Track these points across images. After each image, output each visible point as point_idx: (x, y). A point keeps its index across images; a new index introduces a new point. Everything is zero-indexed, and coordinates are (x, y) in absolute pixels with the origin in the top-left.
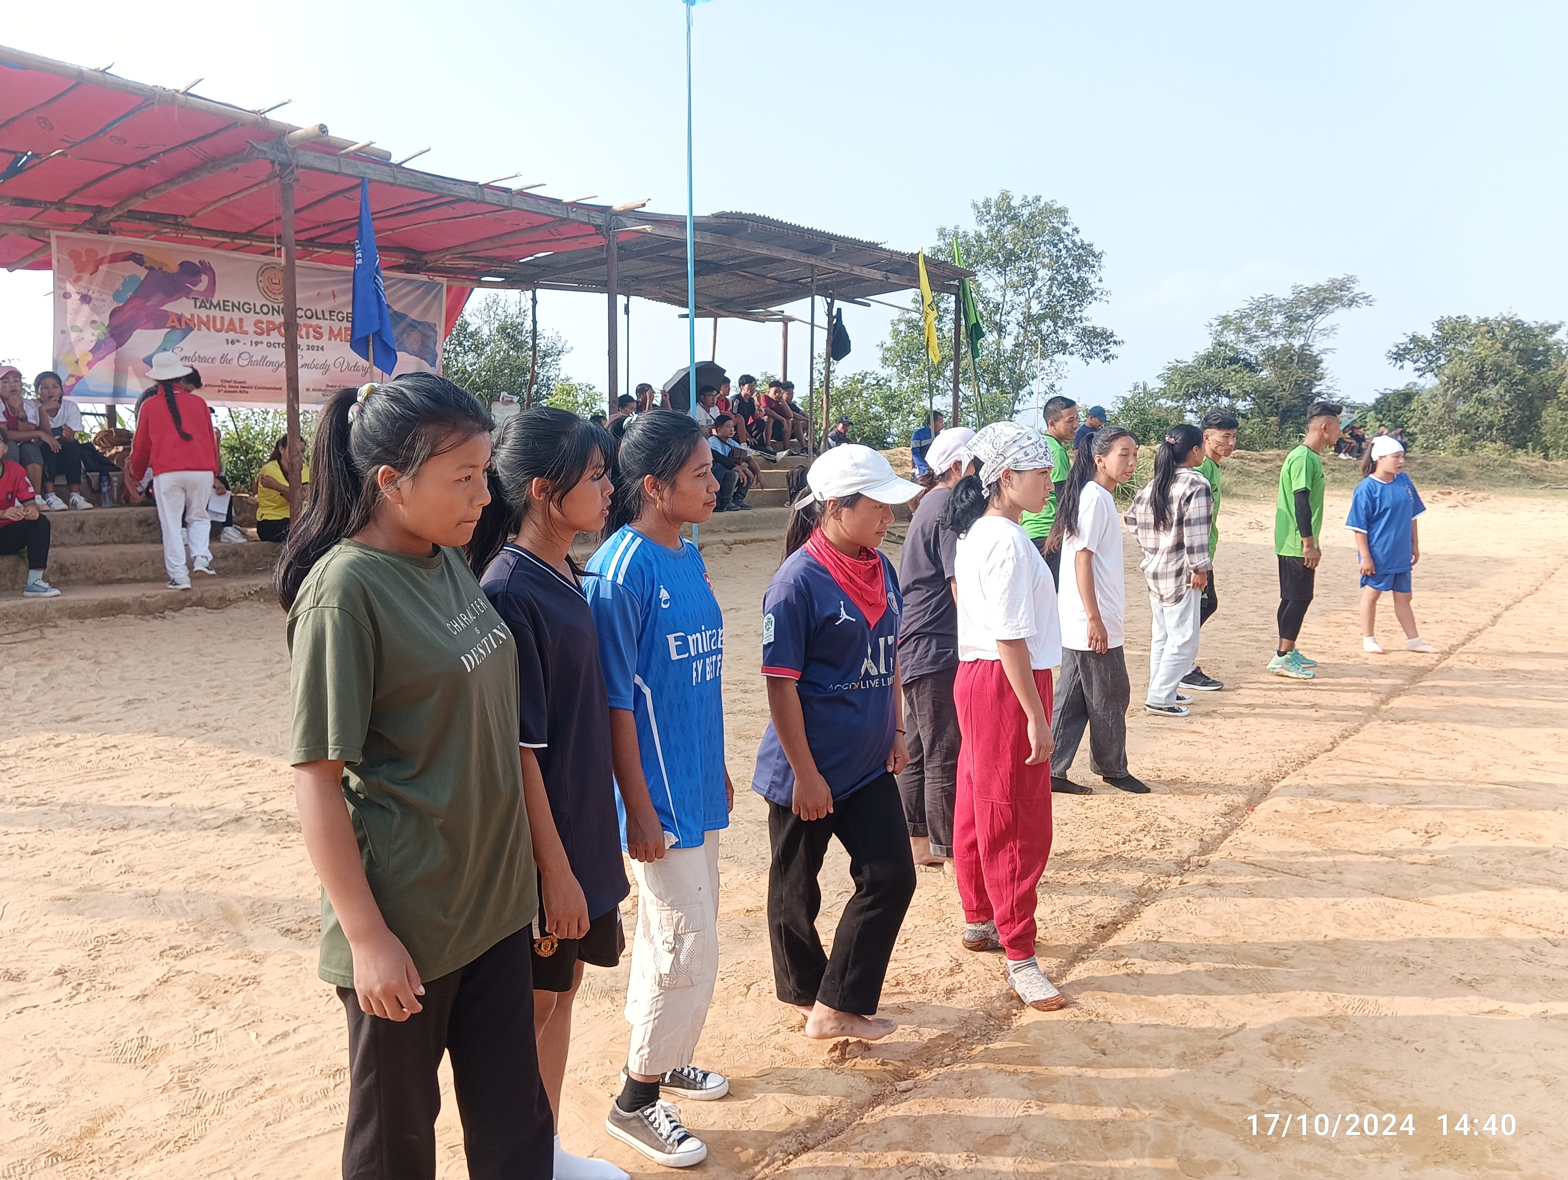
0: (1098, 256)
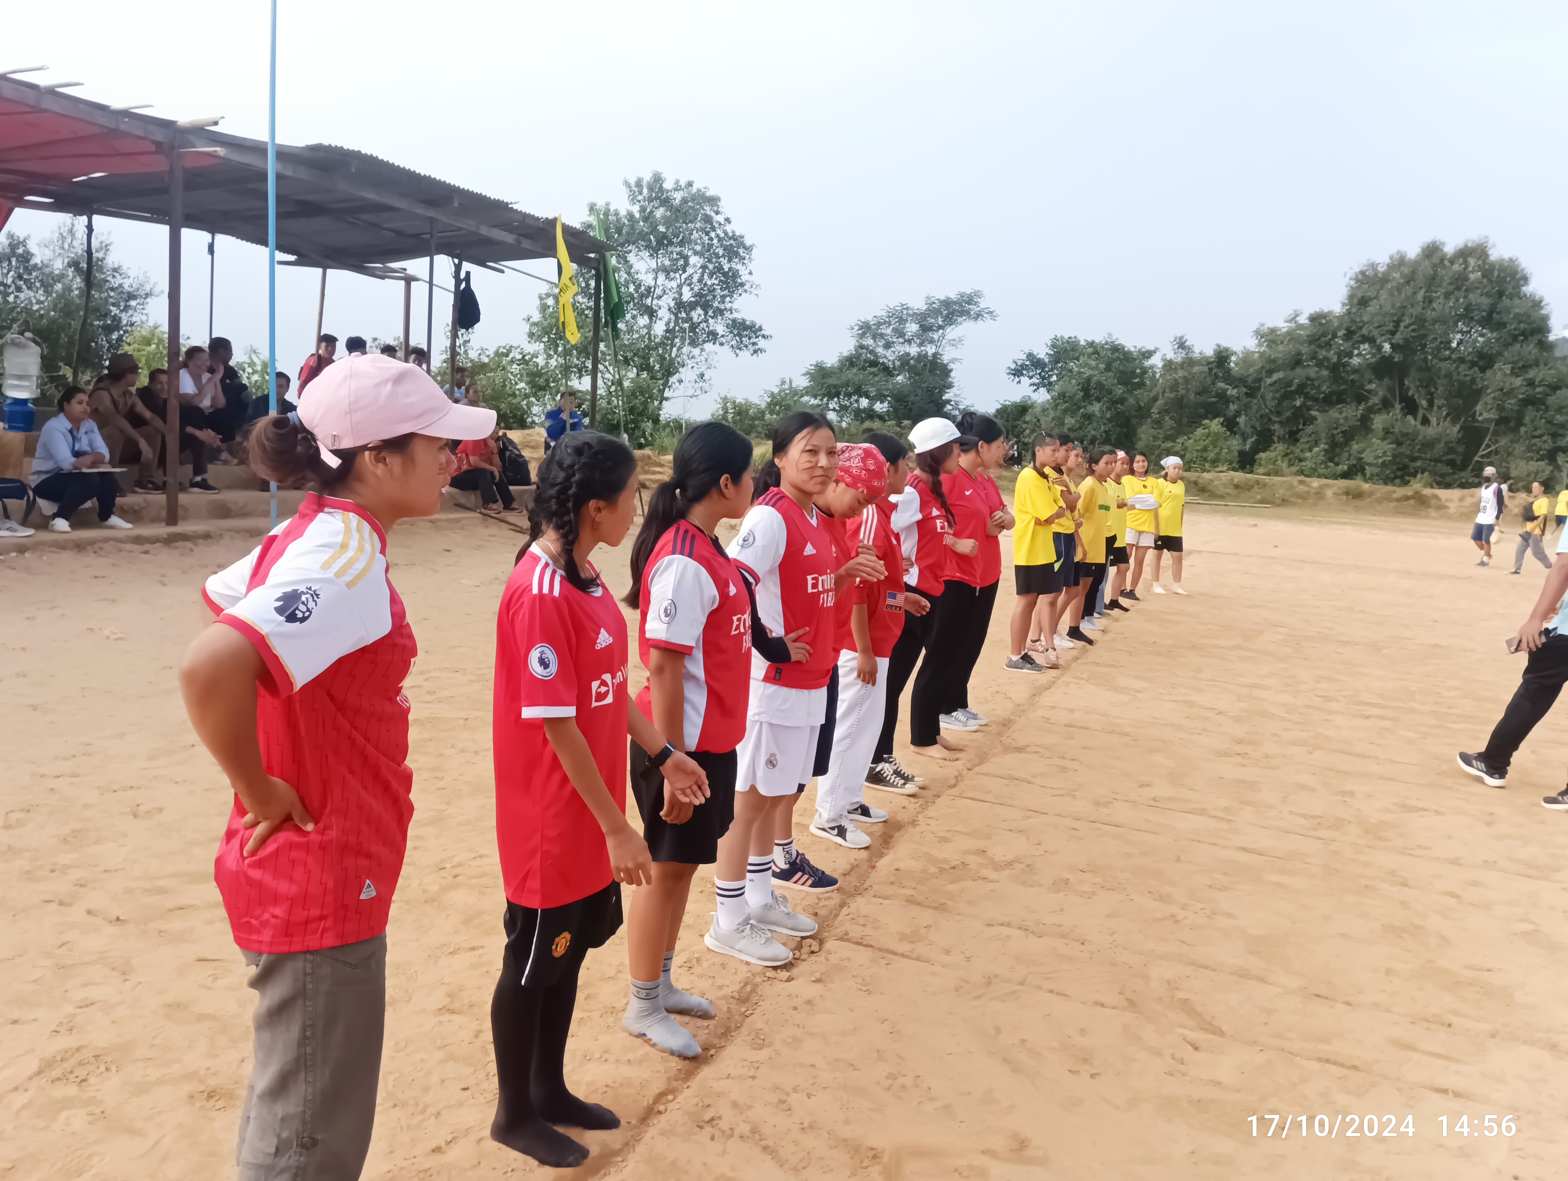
0: (748, 249)
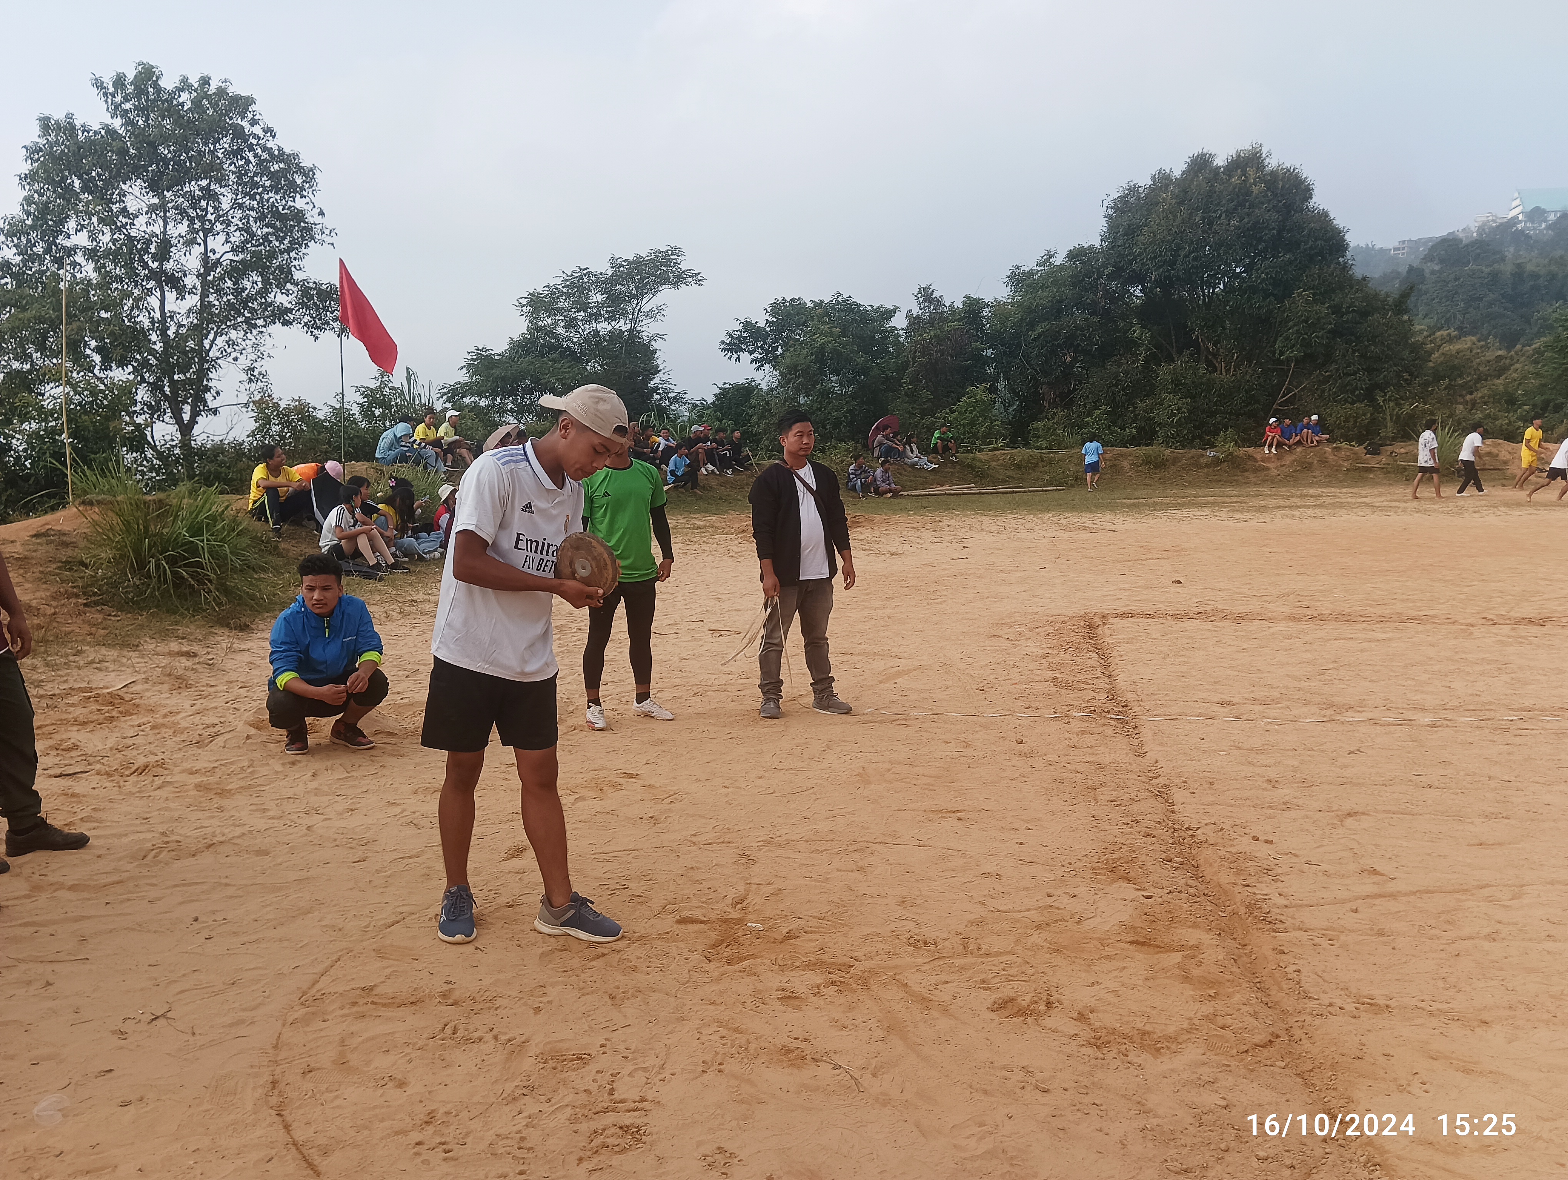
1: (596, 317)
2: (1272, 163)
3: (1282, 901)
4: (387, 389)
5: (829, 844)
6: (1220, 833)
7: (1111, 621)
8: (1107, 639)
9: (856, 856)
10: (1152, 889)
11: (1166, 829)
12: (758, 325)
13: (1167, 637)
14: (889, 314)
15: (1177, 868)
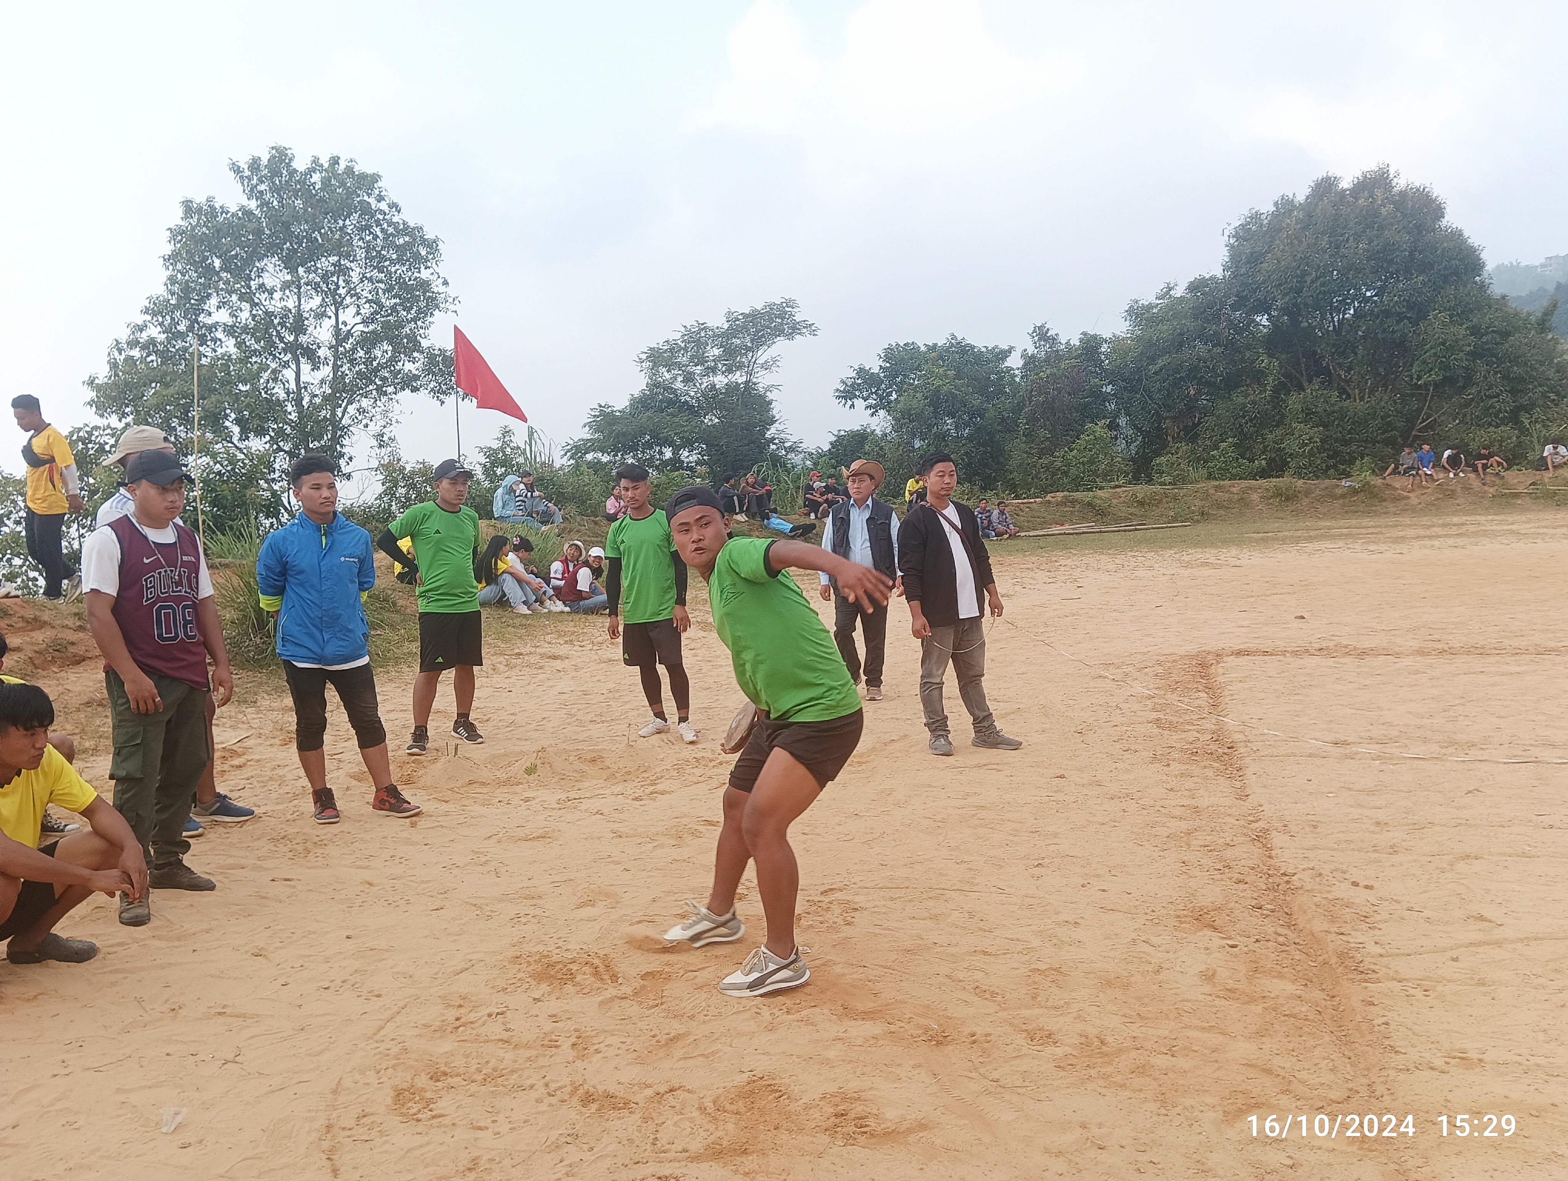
1: (713, 370)
2: (1400, 184)
3: (1378, 950)
4: (508, 449)
5: (904, 891)
6: (1318, 879)
7: (1225, 659)
8: (1219, 679)
9: (931, 903)
10: (1238, 937)
11: (1260, 875)
12: (872, 371)
13: (1283, 675)
14: (1005, 354)
15: (1267, 916)
